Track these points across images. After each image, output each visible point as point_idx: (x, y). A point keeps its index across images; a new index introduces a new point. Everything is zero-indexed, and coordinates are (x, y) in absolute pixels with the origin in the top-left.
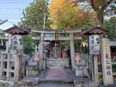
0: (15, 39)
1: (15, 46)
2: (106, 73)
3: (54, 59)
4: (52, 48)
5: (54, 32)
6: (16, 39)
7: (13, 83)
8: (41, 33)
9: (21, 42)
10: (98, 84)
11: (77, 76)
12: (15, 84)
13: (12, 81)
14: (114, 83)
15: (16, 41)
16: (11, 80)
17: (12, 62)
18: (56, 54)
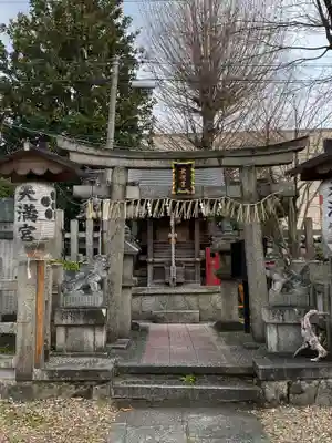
0: (26, 198)
1: (26, 226)
3: (168, 290)
4: (155, 238)
5: (172, 164)
6: (31, 199)
7: (12, 375)
8: (112, 167)
9: (50, 207)
11: (275, 350)
15: (32, 207)
18: (178, 264)
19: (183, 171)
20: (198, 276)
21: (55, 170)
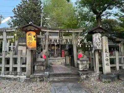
0: (30, 35)
2: (105, 64)
3: (54, 58)
5: (58, 31)
7: (25, 77)
8: (46, 32)
9: (35, 38)
10: (98, 75)
12: (27, 77)
13: (25, 75)
14: (111, 71)
16: (23, 74)
17: (22, 58)
18: (56, 53)
19: (61, 33)
20: (60, 56)
21: (36, 29)
